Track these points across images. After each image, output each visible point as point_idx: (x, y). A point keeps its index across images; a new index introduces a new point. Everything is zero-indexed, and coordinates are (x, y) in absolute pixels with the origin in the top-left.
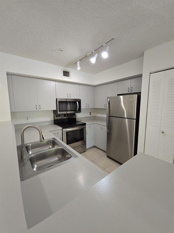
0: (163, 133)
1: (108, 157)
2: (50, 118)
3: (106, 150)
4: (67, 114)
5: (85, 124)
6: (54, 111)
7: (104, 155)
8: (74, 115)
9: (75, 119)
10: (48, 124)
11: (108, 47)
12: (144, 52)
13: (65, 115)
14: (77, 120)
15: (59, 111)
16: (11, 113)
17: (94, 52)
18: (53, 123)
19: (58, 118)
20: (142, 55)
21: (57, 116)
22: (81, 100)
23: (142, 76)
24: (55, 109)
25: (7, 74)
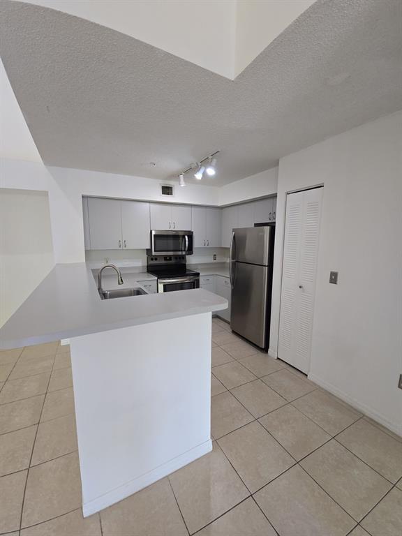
0: (300, 287)
1: (234, 332)
2: (141, 262)
3: (229, 320)
4: (170, 256)
5: (198, 274)
6: (147, 250)
7: (228, 328)
8: (183, 257)
9: (185, 265)
10: (137, 271)
11: (215, 160)
12: (278, 160)
13: (165, 258)
14: (187, 268)
15: (155, 251)
16: (86, 251)
17: (200, 164)
18: (146, 270)
19: (154, 262)
20: (276, 163)
21: (152, 259)
22: (192, 232)
23: (276, 196)
24: (149, 248)
25: (83, 197)
